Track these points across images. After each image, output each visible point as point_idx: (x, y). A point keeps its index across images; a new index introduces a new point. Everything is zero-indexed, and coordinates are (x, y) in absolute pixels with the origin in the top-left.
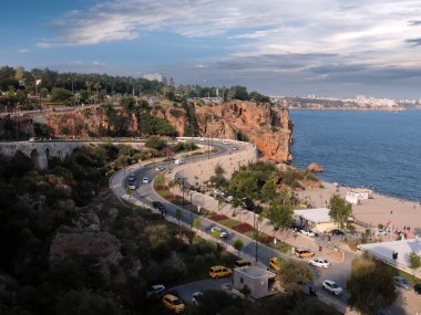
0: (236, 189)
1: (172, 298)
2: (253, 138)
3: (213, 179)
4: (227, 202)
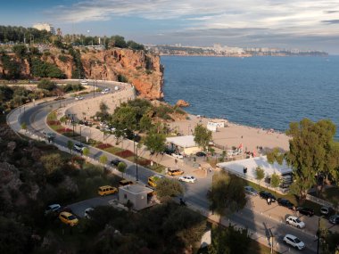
0: (118, 122)
1: (67, 214)
2: (131, 79)
3: (98, 115)
4: (111, 133)
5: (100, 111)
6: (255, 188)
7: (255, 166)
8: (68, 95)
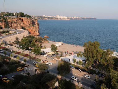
0: (23, 44)
1: (5, 78)
2: (27, 28)
3: (15, 42)
4: (20, 48)
5: (16, 40)
6: (73, 66)
7: (73, 58)
8: (3, 35)
